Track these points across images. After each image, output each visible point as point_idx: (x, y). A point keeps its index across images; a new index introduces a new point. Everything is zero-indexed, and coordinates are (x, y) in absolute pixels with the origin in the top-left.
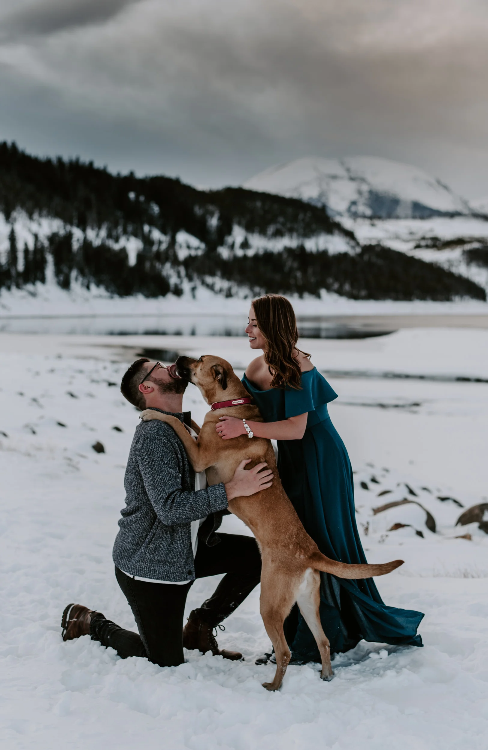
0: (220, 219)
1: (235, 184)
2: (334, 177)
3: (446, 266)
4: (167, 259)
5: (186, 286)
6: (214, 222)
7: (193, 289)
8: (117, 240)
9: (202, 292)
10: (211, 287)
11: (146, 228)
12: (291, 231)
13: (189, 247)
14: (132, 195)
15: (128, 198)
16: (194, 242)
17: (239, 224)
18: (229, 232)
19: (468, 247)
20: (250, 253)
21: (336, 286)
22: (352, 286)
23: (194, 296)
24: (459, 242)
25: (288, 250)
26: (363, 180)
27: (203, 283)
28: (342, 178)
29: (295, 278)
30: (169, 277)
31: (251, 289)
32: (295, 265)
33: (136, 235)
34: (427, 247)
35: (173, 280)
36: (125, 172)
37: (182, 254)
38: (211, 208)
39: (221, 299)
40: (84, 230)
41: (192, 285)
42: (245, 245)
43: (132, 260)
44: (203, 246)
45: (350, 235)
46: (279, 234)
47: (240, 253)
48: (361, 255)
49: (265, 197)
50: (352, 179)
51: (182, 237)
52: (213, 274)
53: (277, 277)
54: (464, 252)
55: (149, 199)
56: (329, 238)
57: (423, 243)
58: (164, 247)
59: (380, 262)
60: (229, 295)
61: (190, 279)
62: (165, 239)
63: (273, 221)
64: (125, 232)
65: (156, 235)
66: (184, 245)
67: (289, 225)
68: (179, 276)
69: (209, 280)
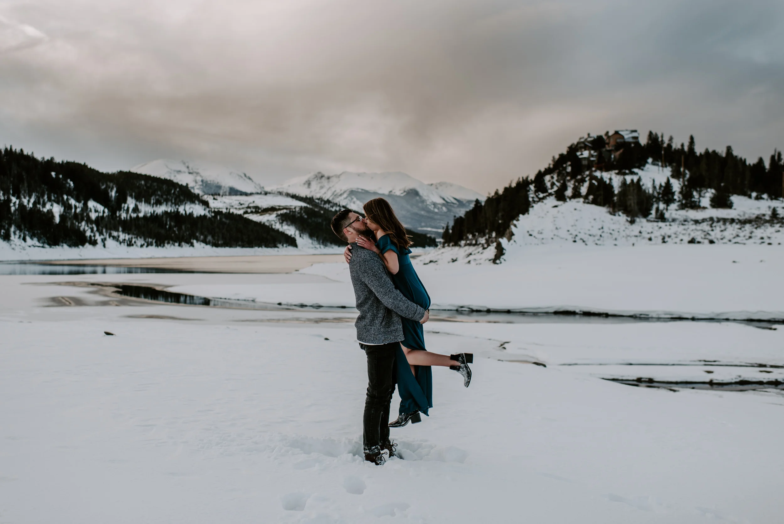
0: (116, 192)
1: (125, 170)
2: (179, 172)
3: (267, 224)
4: (82, 220)
5: (99, 238)
6: (113, 194)
7: (104, 240)
8: (44, 205)
9: (110, 242)
10: (116, 239)
11: (65, 197)
12: (167, 201)
13: (96, 211)
14: (53, 174)
15: (51, 175)
16: (100, 208)
17: (131, 196)
18: (125, 201)
19: (279, 212)
20: (141, 215)
21: (202, 237)
22: (213, 237)
23: (104, 246)
24: (272, 209)
25: (166, 212)
26: (197, 173)
27: (110, 236)
28: (185, 172)
29: (174, 231)
30: (84, 231)
31: (145, 240)
32: (173, 224)
33: (58, 203)
34: (252, 212)
35: (88, 234)
36: (47, 158)
37: (93, 216)
38: (111, 185)
39: (124, 247)
40: (18, 198)
41: (102, 237)
42: (136, 210)
43: (57, 220)
44: (106, 210)
45: (206, 204)
46: (158, 203)
47: (134, 215)
48: (215, 217)
49: (147, 178)
50: (190, 173)
51: (91, 204)
52: (117, 230)
53: (163, 231)
54: (278, 216)
55: (65, 178)
56: (193, 205)
57: (249, 210)
58: (78, 210)
59: (228, 221)
60: (130, 244)
61: (101, 233)
62: (80, 205)
63: (154, 193)
64: (49, 200)
65: (72, 202)
66: (93, 210)
67: (165, 197)
68: (92, 231)
69: (115, 234)
